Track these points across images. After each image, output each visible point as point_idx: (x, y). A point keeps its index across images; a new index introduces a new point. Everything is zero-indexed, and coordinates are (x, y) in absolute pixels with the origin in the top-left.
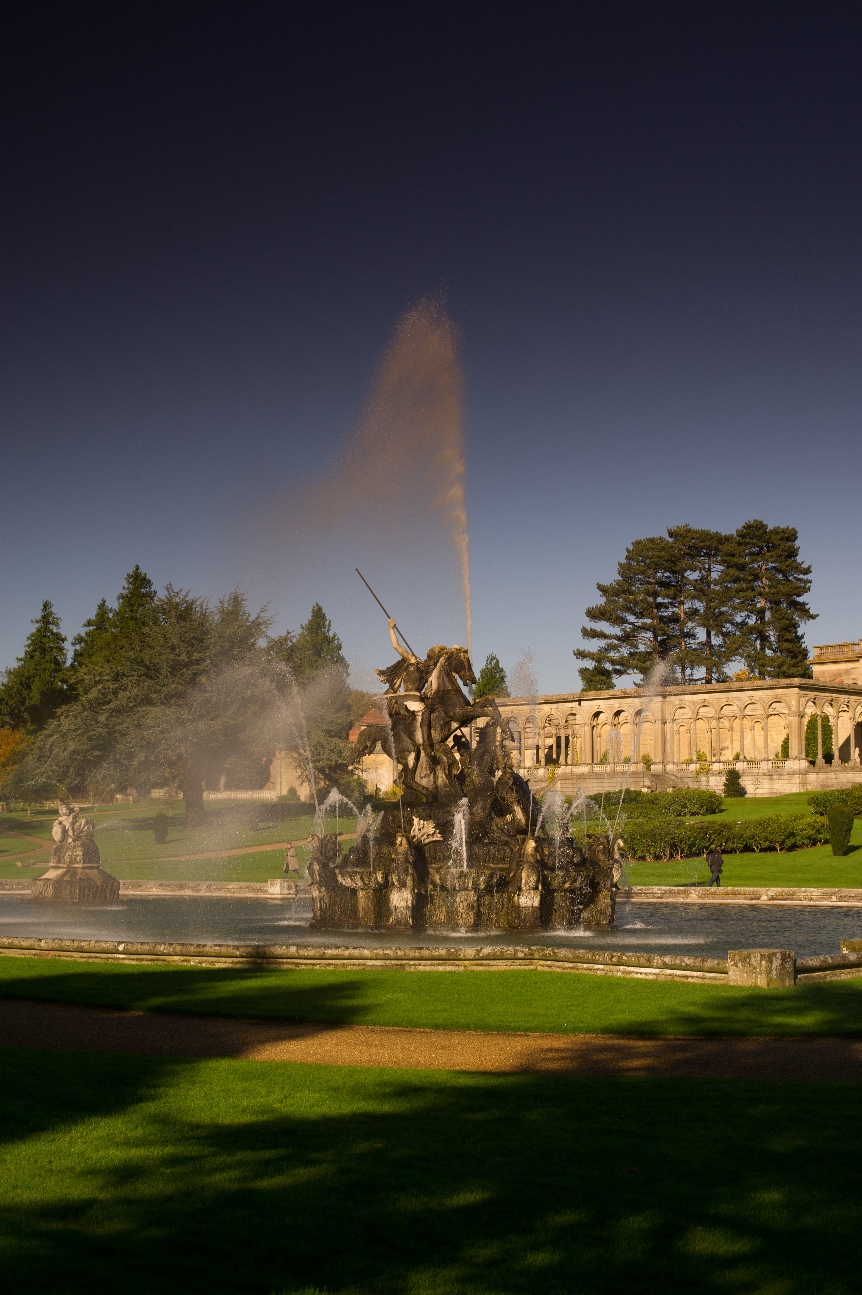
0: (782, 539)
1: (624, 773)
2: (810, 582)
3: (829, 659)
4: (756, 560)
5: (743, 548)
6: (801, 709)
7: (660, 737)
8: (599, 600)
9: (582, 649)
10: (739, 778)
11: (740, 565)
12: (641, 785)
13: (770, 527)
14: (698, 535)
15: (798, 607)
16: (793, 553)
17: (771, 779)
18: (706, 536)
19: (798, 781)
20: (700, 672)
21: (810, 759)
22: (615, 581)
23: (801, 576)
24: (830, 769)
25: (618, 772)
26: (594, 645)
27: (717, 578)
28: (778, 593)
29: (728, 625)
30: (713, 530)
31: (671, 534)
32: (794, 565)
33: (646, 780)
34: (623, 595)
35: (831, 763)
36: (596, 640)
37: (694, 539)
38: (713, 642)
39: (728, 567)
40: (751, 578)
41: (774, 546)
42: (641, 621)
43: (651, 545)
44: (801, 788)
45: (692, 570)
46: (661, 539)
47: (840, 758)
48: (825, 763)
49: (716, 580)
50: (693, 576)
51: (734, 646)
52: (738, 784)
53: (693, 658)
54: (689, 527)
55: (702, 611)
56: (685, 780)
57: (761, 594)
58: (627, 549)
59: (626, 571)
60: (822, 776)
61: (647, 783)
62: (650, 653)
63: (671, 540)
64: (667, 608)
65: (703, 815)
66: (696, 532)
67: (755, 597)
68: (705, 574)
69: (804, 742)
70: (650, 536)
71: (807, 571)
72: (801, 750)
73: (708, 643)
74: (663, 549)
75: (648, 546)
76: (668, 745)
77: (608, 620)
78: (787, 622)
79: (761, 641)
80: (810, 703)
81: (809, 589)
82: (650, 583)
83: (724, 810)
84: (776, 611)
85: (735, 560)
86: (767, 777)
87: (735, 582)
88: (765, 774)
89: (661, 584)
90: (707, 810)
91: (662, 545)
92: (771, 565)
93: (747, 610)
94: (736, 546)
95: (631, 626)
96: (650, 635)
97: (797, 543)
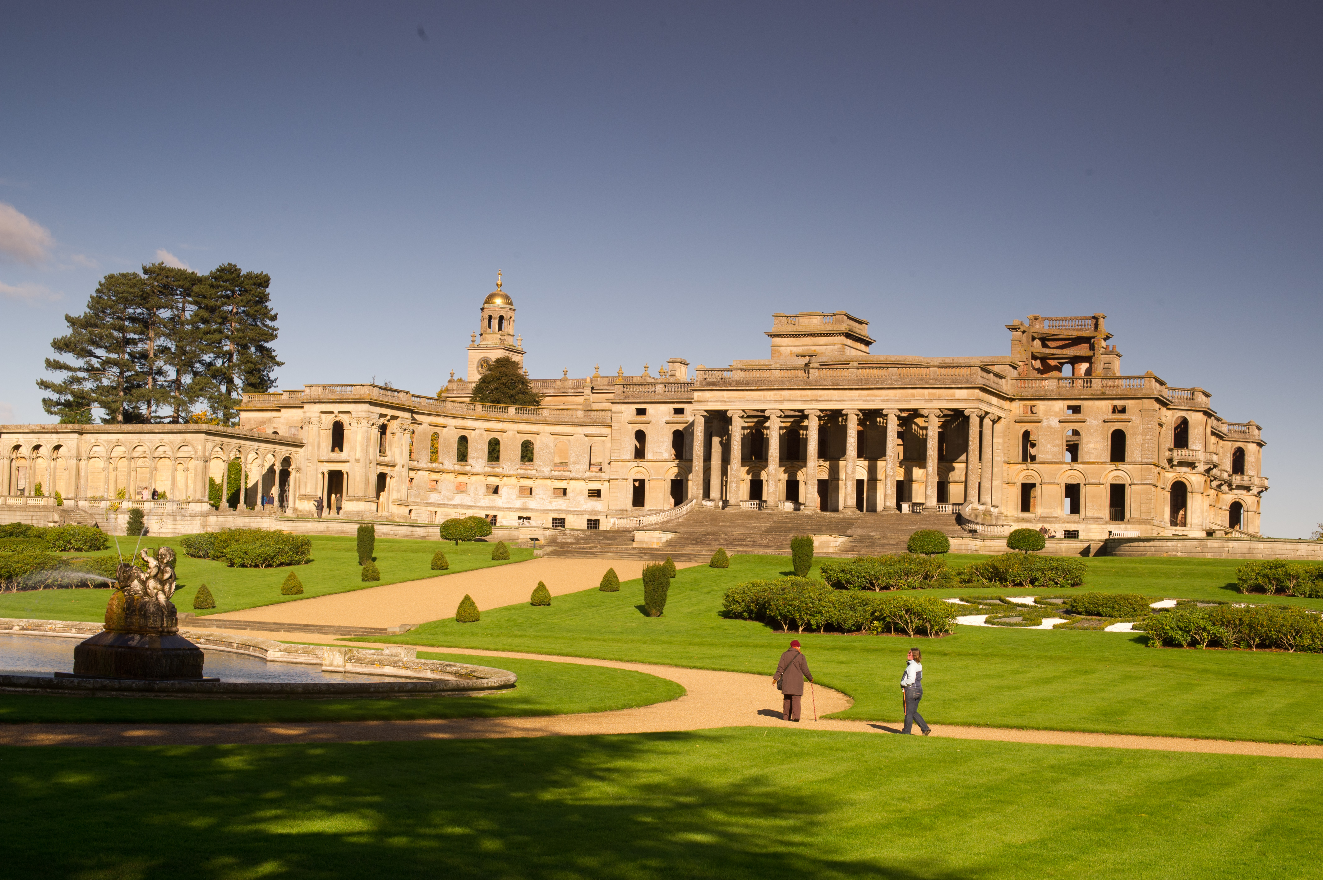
0: (255, 284)
1: (34, 507)
2: (276, 330)
3: (255, 406)
4: (226, 303)
5: (214, 291)
6: (207, 454)
7: (74, 473)
8: (66, 331)
9: (44, 380)
10: (143, 517)
11: (212, 307)
12: (51, 519)
13: (243, 272)
14: (173, 274)
15: (265, 352)
16: (264, 298)
17: (175, 520)
18: (180, 275)
19: (199, 523)
20: (166, 411)
21: (212, 502)
22: (85, 313)
23: (269, 322)
24: (234, 512)
25: (30, 506)
26: (59, 377)
27: (189, 318)
28: (244, 337)
29: (198, 365)
30: (190, 271)
31: (146, 271)
32: (263, 311)
33: (55, 514)
34: (89, 329)
35: (236, 508)
36: (58, 371)
37: (167, 277)
38: (183, 381)
39: (200, 308)
40: (220, 320)
41: (246, 291)
42: (107, 355)
43: (123, 280)
44: (202, 529)
45: (164, 308)
46: (135, 275)
47: (245, 502)
48: (230, 506)
49: (187, 320)
50: (165, 314)
51: (198, 387)
52: (142, 523)
53: (158, 396)
54: (164, 265)
55: (173, 350)
56: (97, 516)
57: (227, 337)
58: (100, 283)
59: (97, 304)
60: (221, 519)
61: (56, 518)
62: (113, 388)
63: (146, 277)
64: (136, 344)
65: (86, 551)
66: (171, 270)
67: (221, 340)
68: (176, 313)
69: (207, 486)
70: (124, 272)
71: (274, 318)
72: (204, 493)
73: (177, 382)
74: (135, 285)
75: (120, 281)
76: (82, 481)
77: (73, 351)
78: (252, 366)
79: (227, 383)
80: (218, 449)
81: (276, 336)
82: (119, 318)
83: (110, 547)
84: (243, 355)
85: (206, 301)
86: (171, 518)
87: (203, 323)
88: (169, 515)
89: (133, 319)
90: (91, 547)
91: (135, 281)
92: (242, 309)
93: (213, 352)
94: (208, 287)
95: (100, 361)
96: (116, 370)
97: (268, 290)
